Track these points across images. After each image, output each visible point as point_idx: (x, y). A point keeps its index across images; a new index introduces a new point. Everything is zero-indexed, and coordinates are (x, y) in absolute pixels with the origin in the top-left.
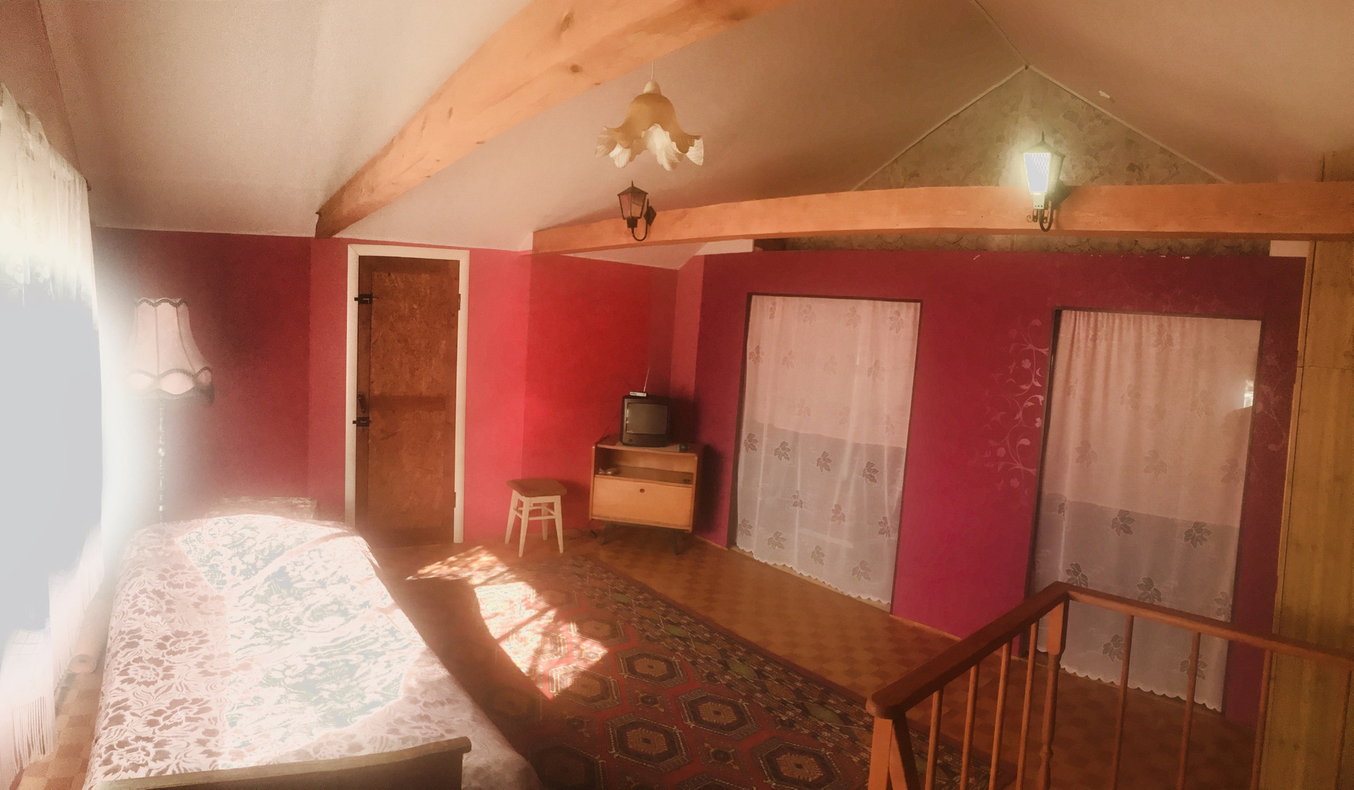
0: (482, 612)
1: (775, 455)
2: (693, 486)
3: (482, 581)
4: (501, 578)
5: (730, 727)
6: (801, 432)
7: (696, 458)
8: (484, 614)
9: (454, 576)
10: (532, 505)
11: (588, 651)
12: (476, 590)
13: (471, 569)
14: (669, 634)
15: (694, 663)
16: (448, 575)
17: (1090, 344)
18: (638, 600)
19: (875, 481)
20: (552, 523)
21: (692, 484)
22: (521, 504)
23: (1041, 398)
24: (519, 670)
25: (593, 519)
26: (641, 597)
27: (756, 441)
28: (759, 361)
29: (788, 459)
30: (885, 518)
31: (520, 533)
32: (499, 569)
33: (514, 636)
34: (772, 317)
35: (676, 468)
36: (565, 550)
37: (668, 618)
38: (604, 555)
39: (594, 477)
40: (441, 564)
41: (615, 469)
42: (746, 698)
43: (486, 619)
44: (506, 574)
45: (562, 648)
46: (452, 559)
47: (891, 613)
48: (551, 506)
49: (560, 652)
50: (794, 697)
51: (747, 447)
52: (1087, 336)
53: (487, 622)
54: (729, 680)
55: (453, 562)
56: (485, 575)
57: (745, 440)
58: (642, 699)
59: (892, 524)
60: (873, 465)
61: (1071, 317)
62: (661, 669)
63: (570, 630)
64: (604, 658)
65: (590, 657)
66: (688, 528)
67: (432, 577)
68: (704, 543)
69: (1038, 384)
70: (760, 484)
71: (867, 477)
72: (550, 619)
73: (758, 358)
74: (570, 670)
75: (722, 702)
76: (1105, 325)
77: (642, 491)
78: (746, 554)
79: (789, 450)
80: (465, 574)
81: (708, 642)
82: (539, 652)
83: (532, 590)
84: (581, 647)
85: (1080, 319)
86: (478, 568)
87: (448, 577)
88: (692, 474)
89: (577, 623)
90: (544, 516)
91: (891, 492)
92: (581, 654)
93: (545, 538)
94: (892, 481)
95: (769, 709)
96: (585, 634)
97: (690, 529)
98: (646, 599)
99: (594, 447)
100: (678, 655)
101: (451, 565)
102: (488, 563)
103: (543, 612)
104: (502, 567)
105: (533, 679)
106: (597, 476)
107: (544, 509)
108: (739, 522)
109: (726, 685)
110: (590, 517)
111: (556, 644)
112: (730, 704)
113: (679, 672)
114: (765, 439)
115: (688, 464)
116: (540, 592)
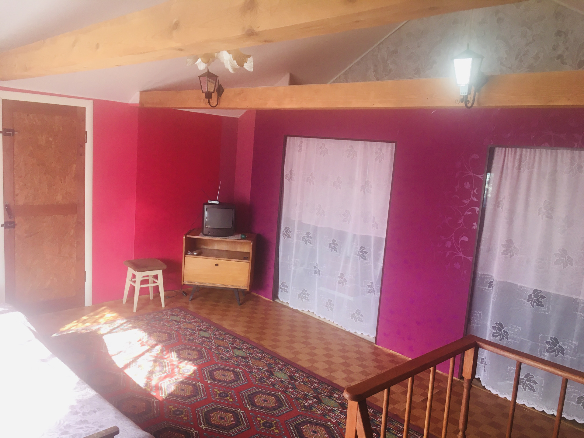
0: (109, 352)
1: (302, 240)
2: (250, 261)
3: (108, 330)
4: (122, 327)
5: (274, 409)
6: (319, 226)
7: (252, 243)
8: (110, 352)
9: (87, 330)
10: (142, 277)
11: (184, 368)
12: (104, 337)
13: (99, 323)
14: (235, 355)
15: (251, 372)
16: (83, 330)
17: (516, 171)
18: (215, 335)
19: (365, 259)
20: (156, 289)
21: (249, 260)
22: (134, 276)
23: (477, 209)
24: (138, 386)
25: (184, 284)
26: (217, 333)
27: (290, 232)
28: (292, 179)
29: (311, 243)
30: (372, 283)
31: (134, 296)
32: (120, 321)
33: (134, 364)
34: (300, 151)
35: (239, 250)
36: (165, 306)
37: (234, 345)
38: (191, 307)
39: (185, 256)
40: (77, 322)
41: (199, 251)
42: (284, 392)
43: (113, 355)
44: (125, 325)
45: (167, 368)
46: (84, 318)
47: (376, 343)
48: (156, 277)
49: (166, 371)
50: (312, 392)
51: (285, 236)
52: (513, 167)
53: (113, 358)
54: (273, 381)
55: (85, 320)
56: (109, 326)
57: (283, 231)
58: (219, 394)
59: (377, 287)
60: (364, 248)
61: (501, 152)
62: (230, 376)
63: (172, 357)
64: (194, 372)
65: (185, 372)
66: (247, 288)
67: (71, 332)
68: (258, 297)
69: (475, 200)
70: (293, 259)
71: (361, 256)
72: (158, 351)
73: (291, 178)
74: (172, 382)
75: (268, 394)
76: (528, 158)
77: (217, 265)
78: (284, 304)
79: (311, 237)
80: (95, 328)
81: (260, 360)
82: (151, 372)
83: (144, 333)
84: (179, 366)
85: (508, 153)
86: (104, 322)
87: (83, 331)
88: (249, 253)
89: (176, 352)
90: (151, 283)
91: (376, 266)
92: (179, 371)
93: (151, 298)
94: (376, 259)
95: (297, 399)
96: (181, 358)
97: (247, 289)
98: (220, 334)
99: (184, 237)
100: (241, 367)
101: (84, 322)
102: (112, 318)
103: (153, 346)
104: (122, 320)
105: (149, 390)
106: (186, 256)
107: (151, 279)
108: (280, 284)
109: (271, 384)
110: (182, 283)
111: (163, 366)
112: (273, 395)
113: (241, 377)
114: (296, 230)
115: (247, 248)
116: (150, 334)
